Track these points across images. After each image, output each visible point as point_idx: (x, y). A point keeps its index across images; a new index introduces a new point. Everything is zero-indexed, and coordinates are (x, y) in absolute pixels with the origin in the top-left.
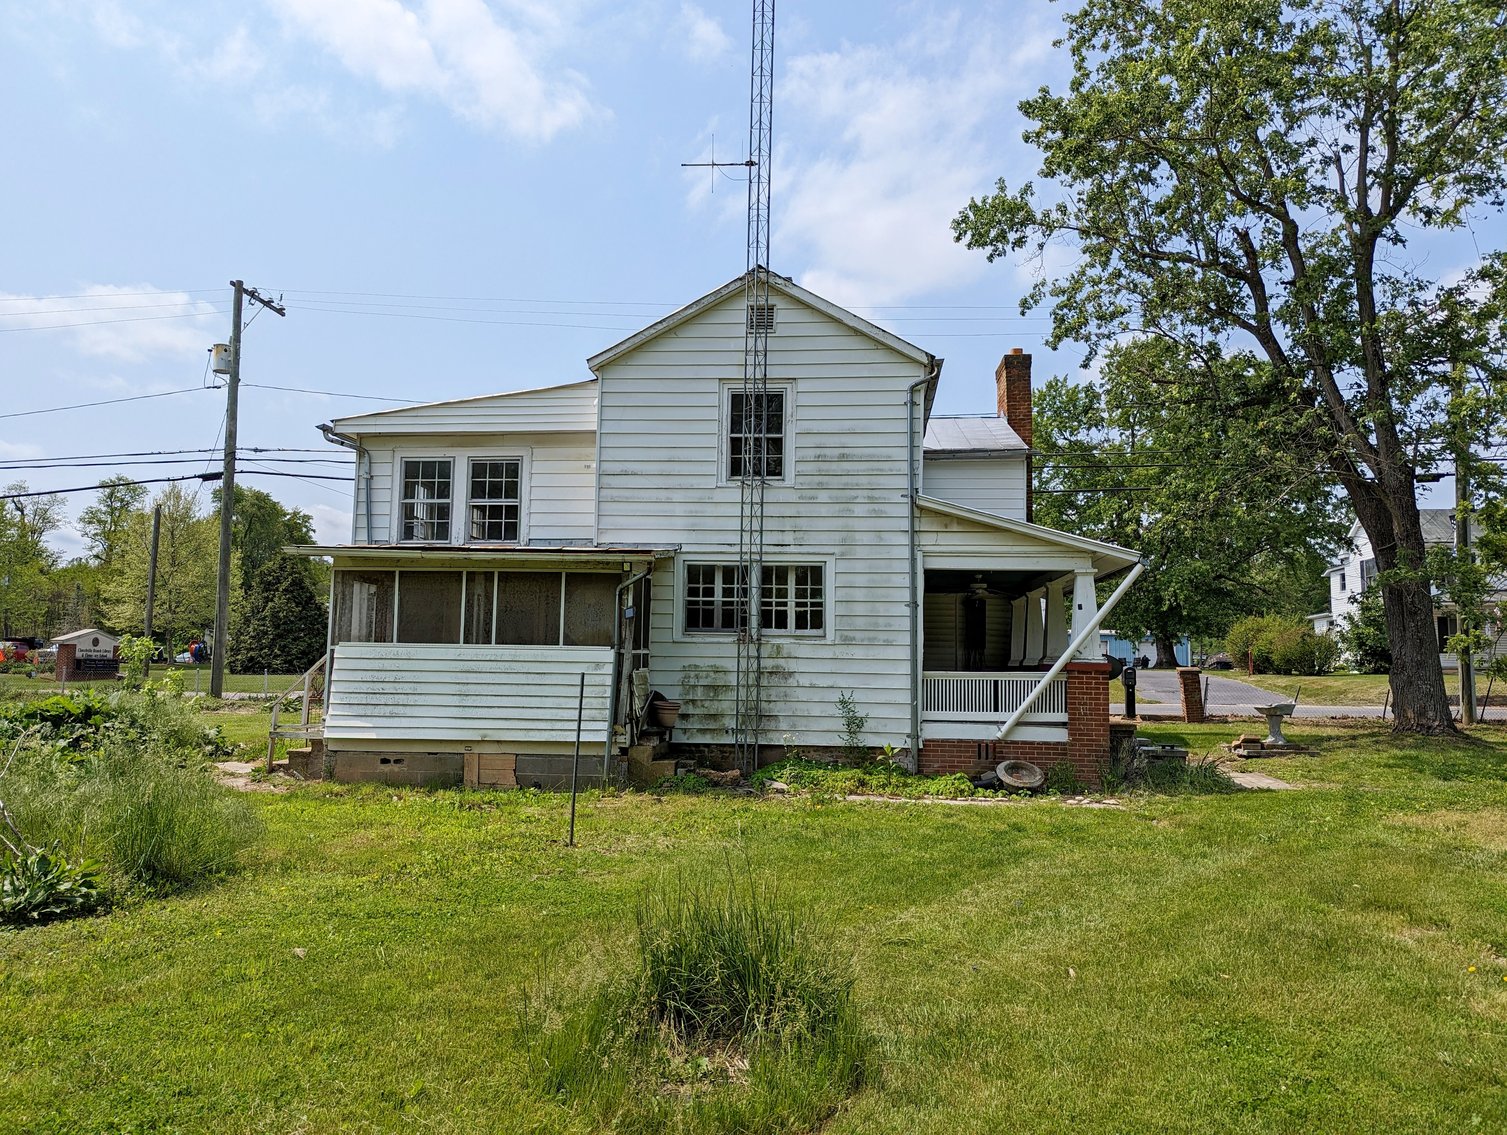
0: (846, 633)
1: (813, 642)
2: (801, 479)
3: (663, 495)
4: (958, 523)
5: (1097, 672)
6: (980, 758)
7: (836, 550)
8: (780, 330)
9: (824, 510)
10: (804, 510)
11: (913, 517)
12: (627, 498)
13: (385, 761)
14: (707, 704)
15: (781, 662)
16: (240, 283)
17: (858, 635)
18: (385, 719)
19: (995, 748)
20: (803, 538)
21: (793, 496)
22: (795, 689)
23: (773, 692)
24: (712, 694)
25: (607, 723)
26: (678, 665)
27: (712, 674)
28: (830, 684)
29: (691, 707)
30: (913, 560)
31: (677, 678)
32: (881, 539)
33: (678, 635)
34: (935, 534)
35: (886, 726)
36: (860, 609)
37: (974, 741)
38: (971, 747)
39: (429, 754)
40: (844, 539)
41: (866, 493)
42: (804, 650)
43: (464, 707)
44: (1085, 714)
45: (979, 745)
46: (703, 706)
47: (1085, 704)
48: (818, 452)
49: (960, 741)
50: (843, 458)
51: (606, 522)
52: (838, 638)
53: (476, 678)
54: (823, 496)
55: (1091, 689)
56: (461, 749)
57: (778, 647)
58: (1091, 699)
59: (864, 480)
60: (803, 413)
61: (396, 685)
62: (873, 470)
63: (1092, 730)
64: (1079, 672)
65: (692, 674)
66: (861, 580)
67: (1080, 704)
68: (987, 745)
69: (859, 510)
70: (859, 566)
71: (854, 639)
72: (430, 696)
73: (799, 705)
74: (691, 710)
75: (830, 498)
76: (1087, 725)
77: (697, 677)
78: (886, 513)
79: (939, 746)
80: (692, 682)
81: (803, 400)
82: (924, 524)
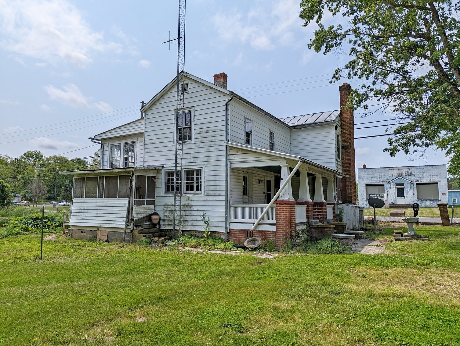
0: (208, 192)
1: (198, 195)
2: (196, 140)
3: (159, 149)
4: (241, 151)
5: (286, 204)
6: (248, 236)
7: (205, 163)
8: (190, 91)
9: (202, 150)
10: (196, 150)
11: (226, 150)
12: (151, 151)
13: (82, 232)
14: (170, 216)
15: (190, 202)
16: (143, 102)
17: (211, 192)
18: (81, 220)
19: (252, 233)
20: (196, 160)
21: (193, 146)
22: (193, 211)
23: (187, 212)
24: (171, 213)
25: (125, 222)
26: (162, 204)
27: (171, 207)
28: (203, 210)
29: (166, 217)
30: (227, 165)
31: (162, 208)
32: (218, 158)
33: (163, 193)
34: (234, 155)
35: (218, 224)
36: (212, 183)
37: (246, 230)
38: (245, 232)
39: (91, 230)
40: (208, 160)
41: (214, 143)
42: (196, 198)
43: (97, 217)
44: (282, 221)
45: (248, 232)
46: (169, 217)
47: (281, 217)
48: (200, 130)
49: (242, 230)
50: (207, 132)
51: (146, 159)
52: (205, 194)
53: (99, 208)
54: (202, 145)
55: (283, 211)
56: (96, 229)
57: (189, 197)
58: (284, 215)
59: (213, 139)
60: (196, 118)
61: (84, 210)
62: (216, 135)
63: (284, 227)
64: (279, 204)
65: (166, 207)
66: (212, 173)
67: (280, 216)
68: (250, 232)
69: (212, 149)
70: (212, 168)
71: (210, 194)
72: (90, 214)
73: (194, 217)
74: (166, 218)
75: (204, 145)
76: (282, 225)
77: (167, 207)
78: (219, 149)
79: (235, 232)
80: (166, 209)
81: (197, 113)
82: (231, 152)
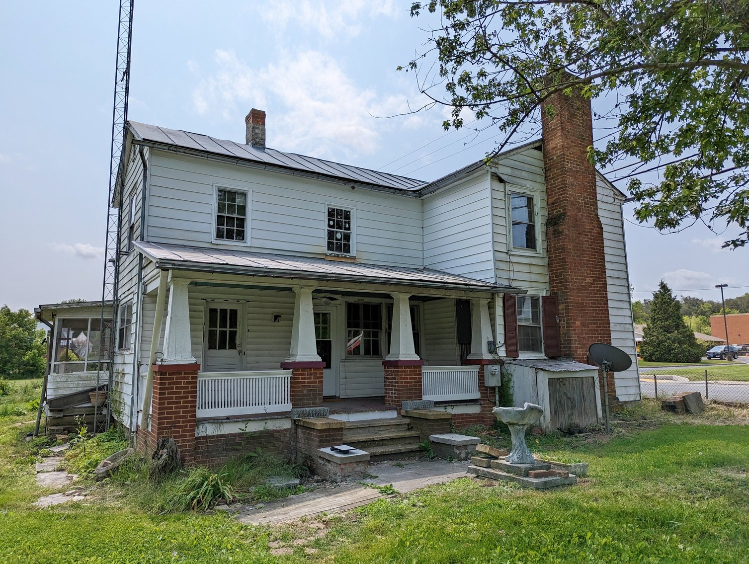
15: (125, 366)
22: (124, 385)
57: (124, 357)
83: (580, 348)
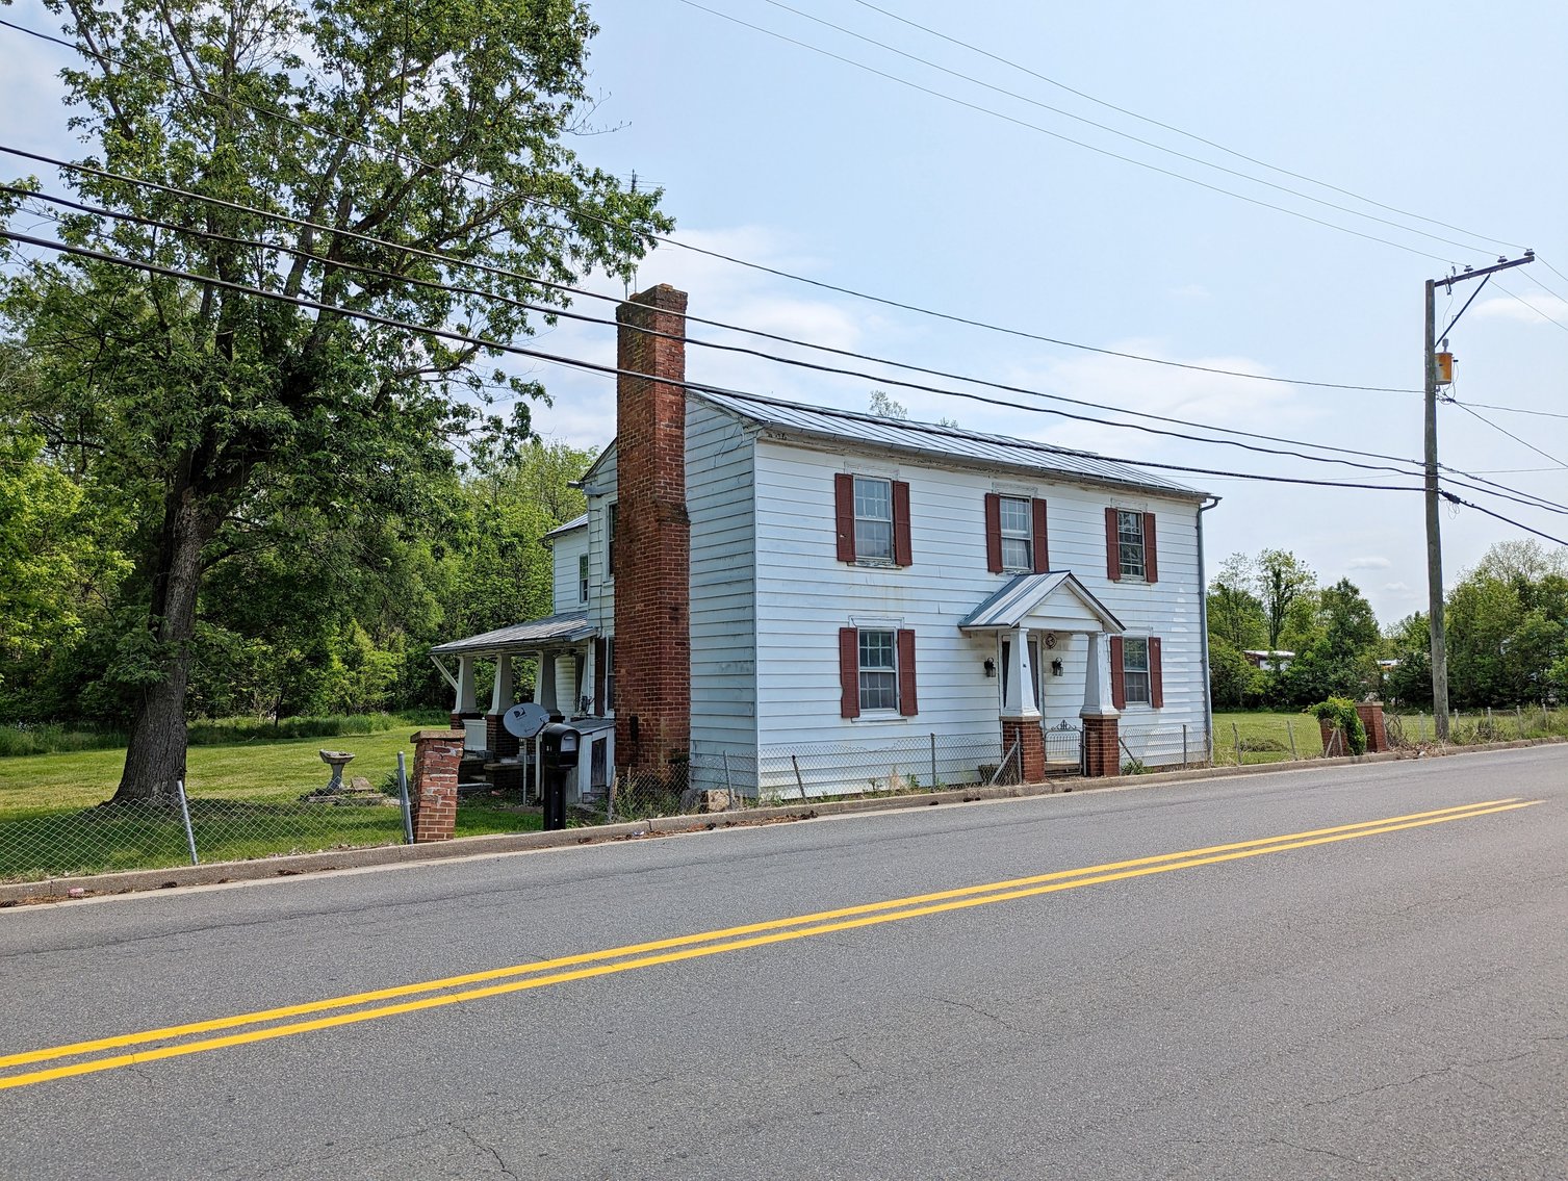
83: (624, 705)
